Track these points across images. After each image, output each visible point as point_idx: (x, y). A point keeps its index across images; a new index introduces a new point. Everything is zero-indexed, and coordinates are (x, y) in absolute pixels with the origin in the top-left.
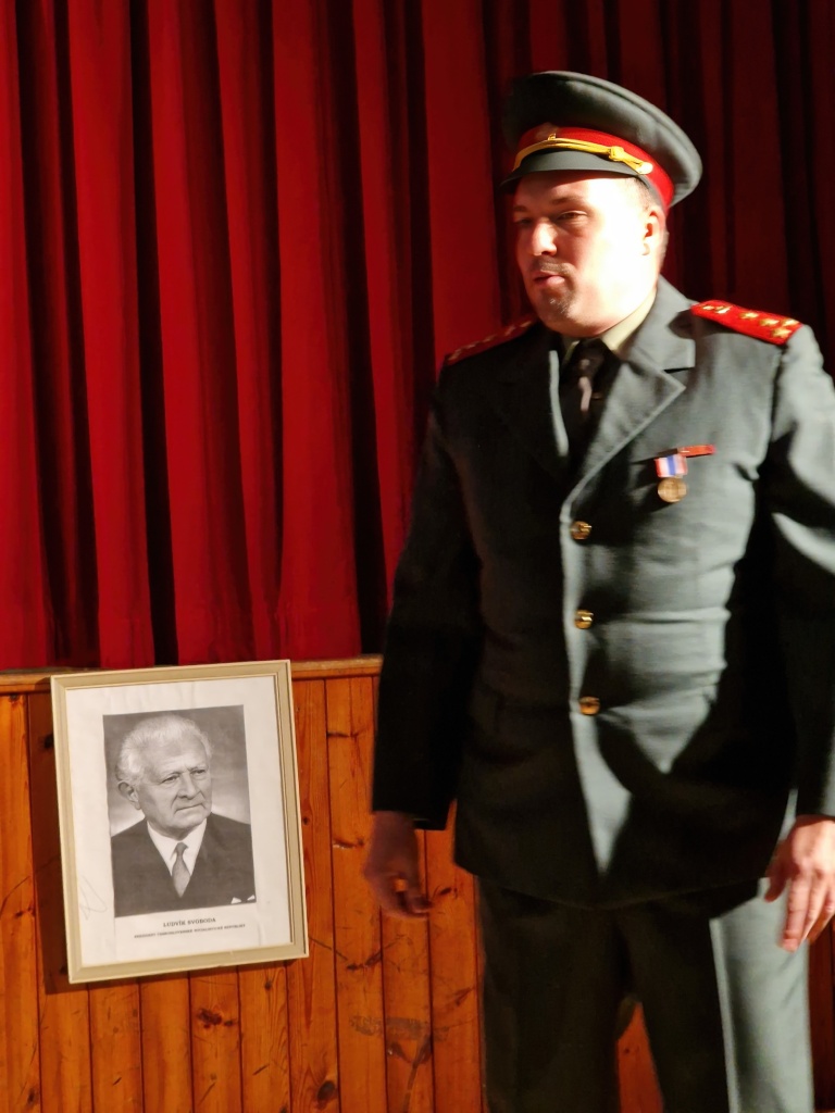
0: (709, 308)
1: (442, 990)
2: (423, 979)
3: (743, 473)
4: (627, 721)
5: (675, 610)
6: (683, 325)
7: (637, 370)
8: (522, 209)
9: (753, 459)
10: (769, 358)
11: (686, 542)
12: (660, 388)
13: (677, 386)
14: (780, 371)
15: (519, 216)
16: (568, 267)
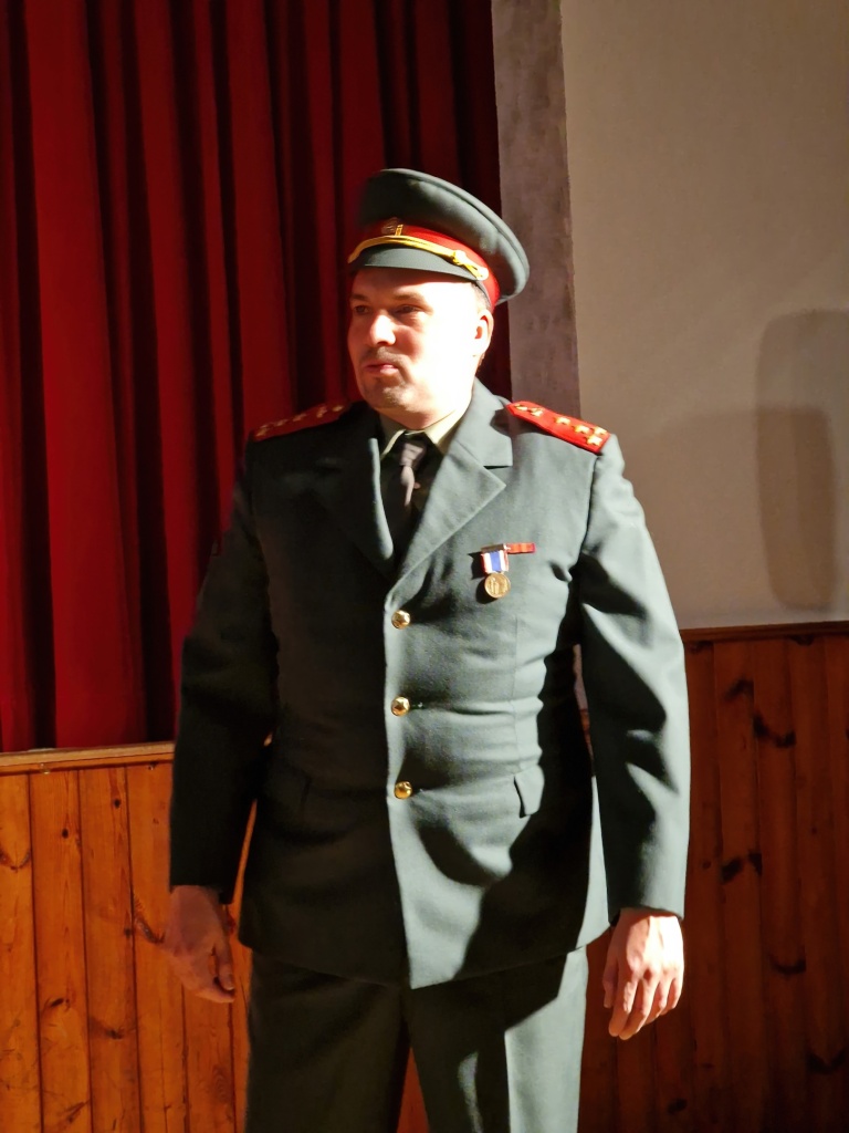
0: (525, 409)
1: (54, 1107)
2: (34, 1095)
3: (558, 573)
4: (442, 807)
5: (490, 700)
6: (502, 422)
7: (459, 464)
8: (360, 297)
9: (568, 560)
10: (585, 465)
11: (505, 636)
12: (483, 485)
13: (498, 482)
14: (595, 477)
15: (355, 303)
16: (404, 359)
